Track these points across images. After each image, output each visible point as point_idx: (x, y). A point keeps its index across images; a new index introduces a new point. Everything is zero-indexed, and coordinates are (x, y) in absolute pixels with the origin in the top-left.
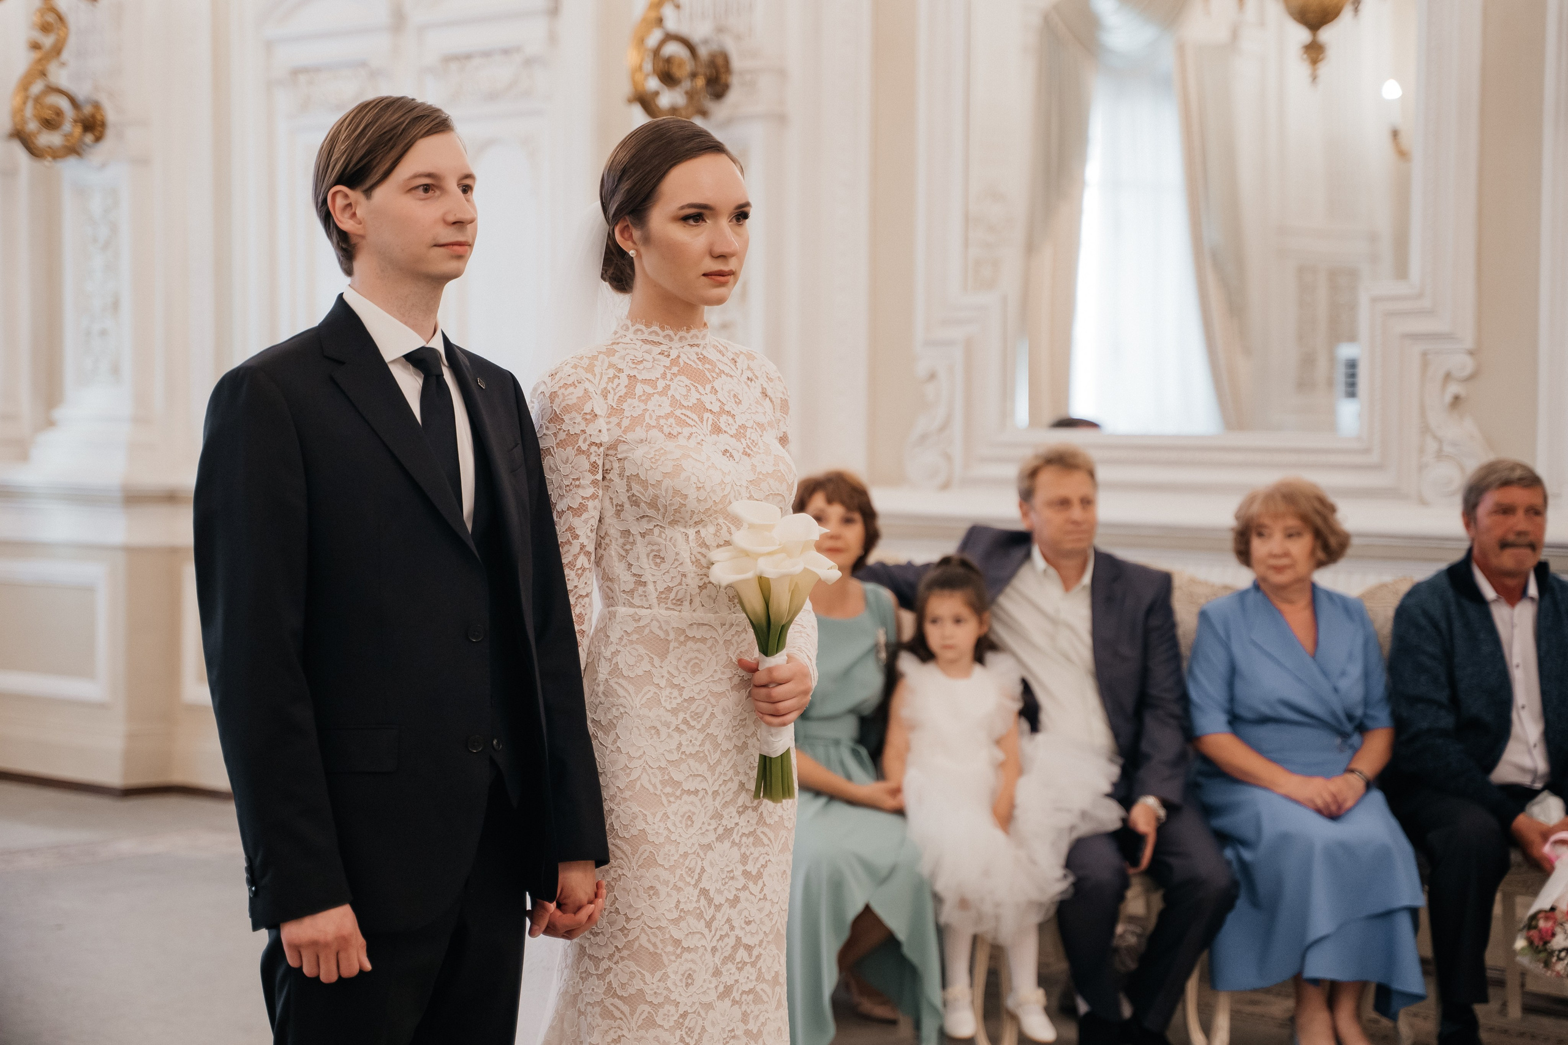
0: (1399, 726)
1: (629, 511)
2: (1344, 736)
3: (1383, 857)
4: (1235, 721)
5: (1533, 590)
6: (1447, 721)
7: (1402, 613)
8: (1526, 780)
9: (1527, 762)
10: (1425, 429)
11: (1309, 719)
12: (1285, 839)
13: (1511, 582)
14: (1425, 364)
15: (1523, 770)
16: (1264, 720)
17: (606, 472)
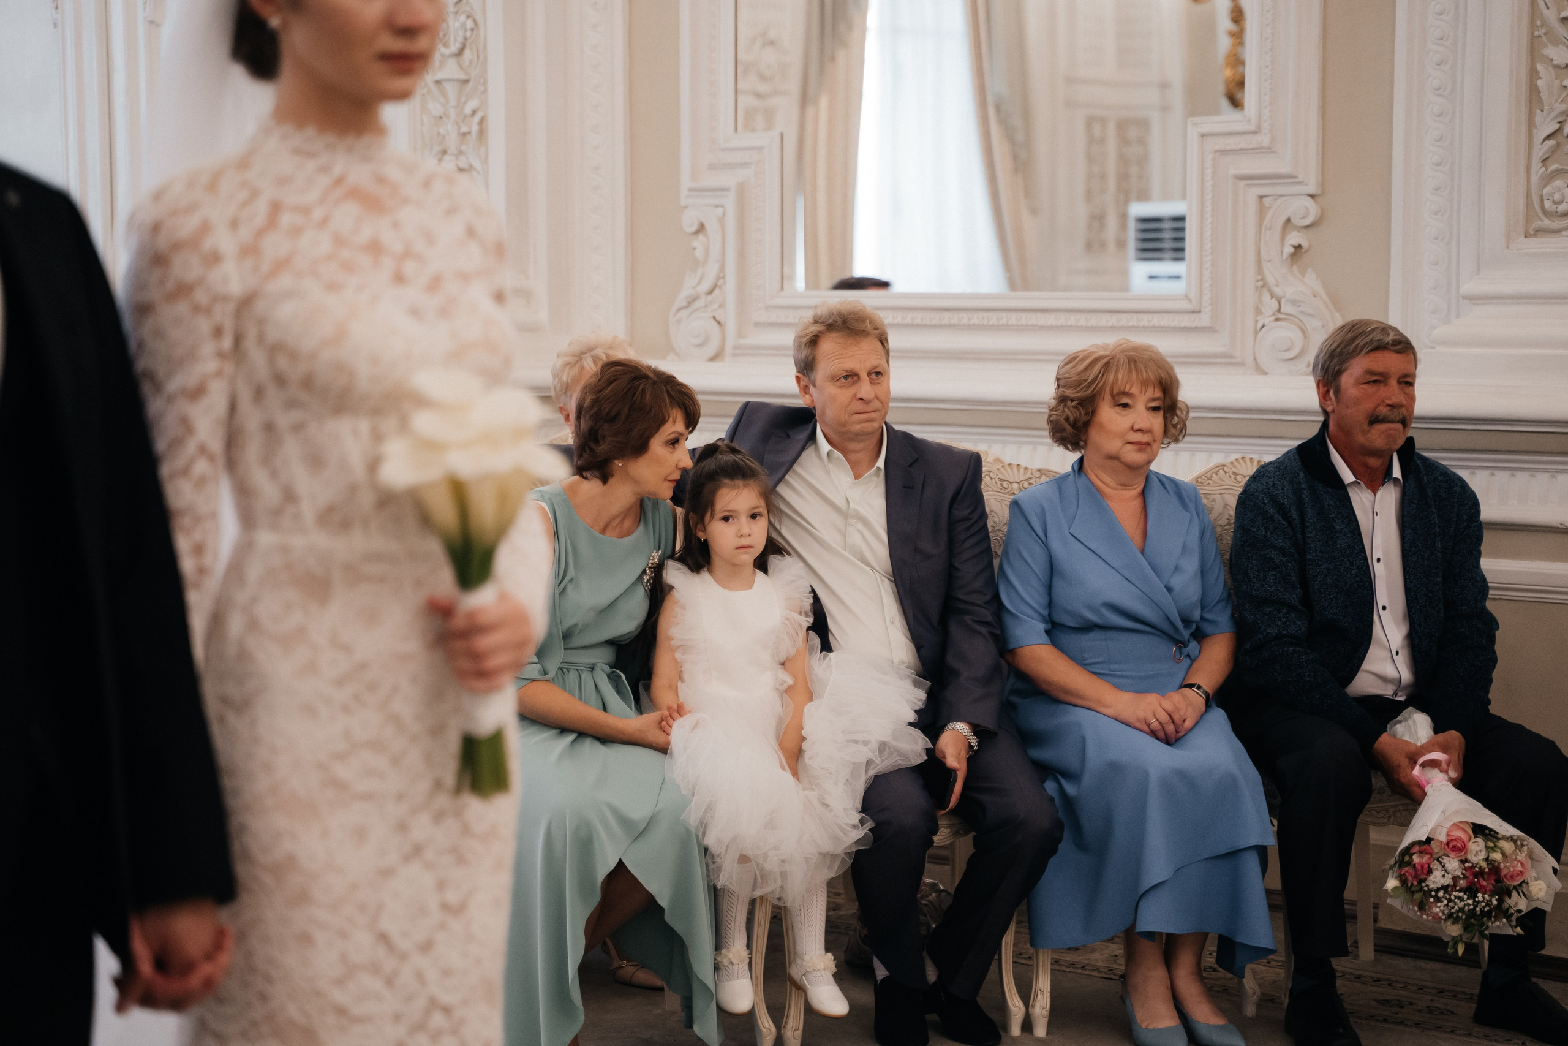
0: (1242, 633)
1: (273, 395)
2: (1181, 644)
3: (1228, 787)
4: (1055, 629)
5: (1397, 473)
6: (1297, 626)
7: (1246, 500)
8: (1388, 691)
9: (1390, 671)
10: (1263, 285)
11: (1140, 624)
12: (1115, 768)
13: (1374, 462)
14: (1262, 211)
15: (1384, 679)
16: (1089, 627)
17: (238, 340)
